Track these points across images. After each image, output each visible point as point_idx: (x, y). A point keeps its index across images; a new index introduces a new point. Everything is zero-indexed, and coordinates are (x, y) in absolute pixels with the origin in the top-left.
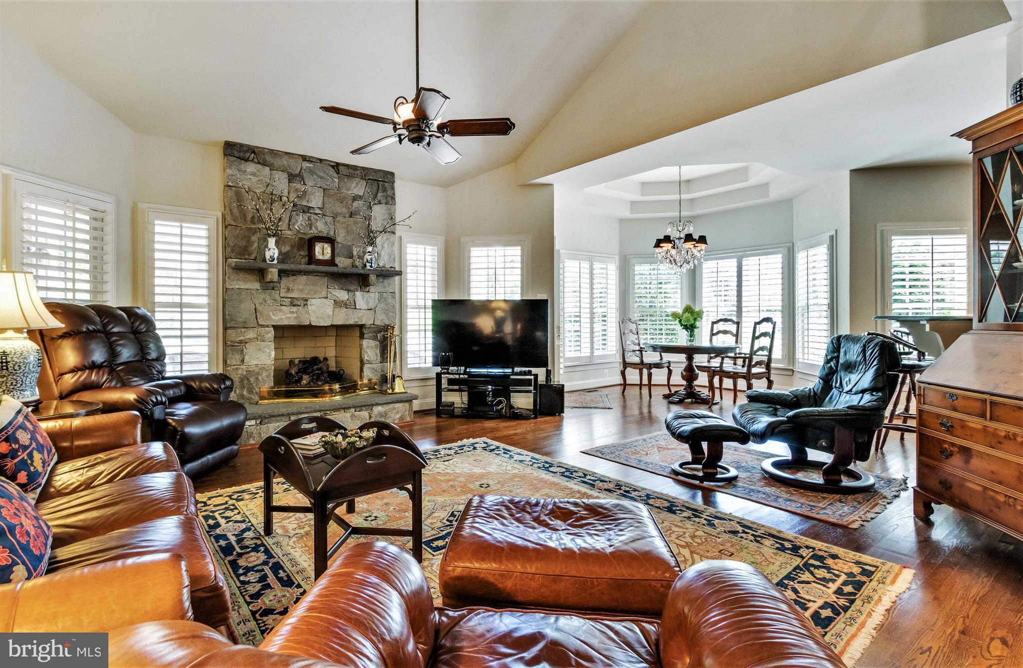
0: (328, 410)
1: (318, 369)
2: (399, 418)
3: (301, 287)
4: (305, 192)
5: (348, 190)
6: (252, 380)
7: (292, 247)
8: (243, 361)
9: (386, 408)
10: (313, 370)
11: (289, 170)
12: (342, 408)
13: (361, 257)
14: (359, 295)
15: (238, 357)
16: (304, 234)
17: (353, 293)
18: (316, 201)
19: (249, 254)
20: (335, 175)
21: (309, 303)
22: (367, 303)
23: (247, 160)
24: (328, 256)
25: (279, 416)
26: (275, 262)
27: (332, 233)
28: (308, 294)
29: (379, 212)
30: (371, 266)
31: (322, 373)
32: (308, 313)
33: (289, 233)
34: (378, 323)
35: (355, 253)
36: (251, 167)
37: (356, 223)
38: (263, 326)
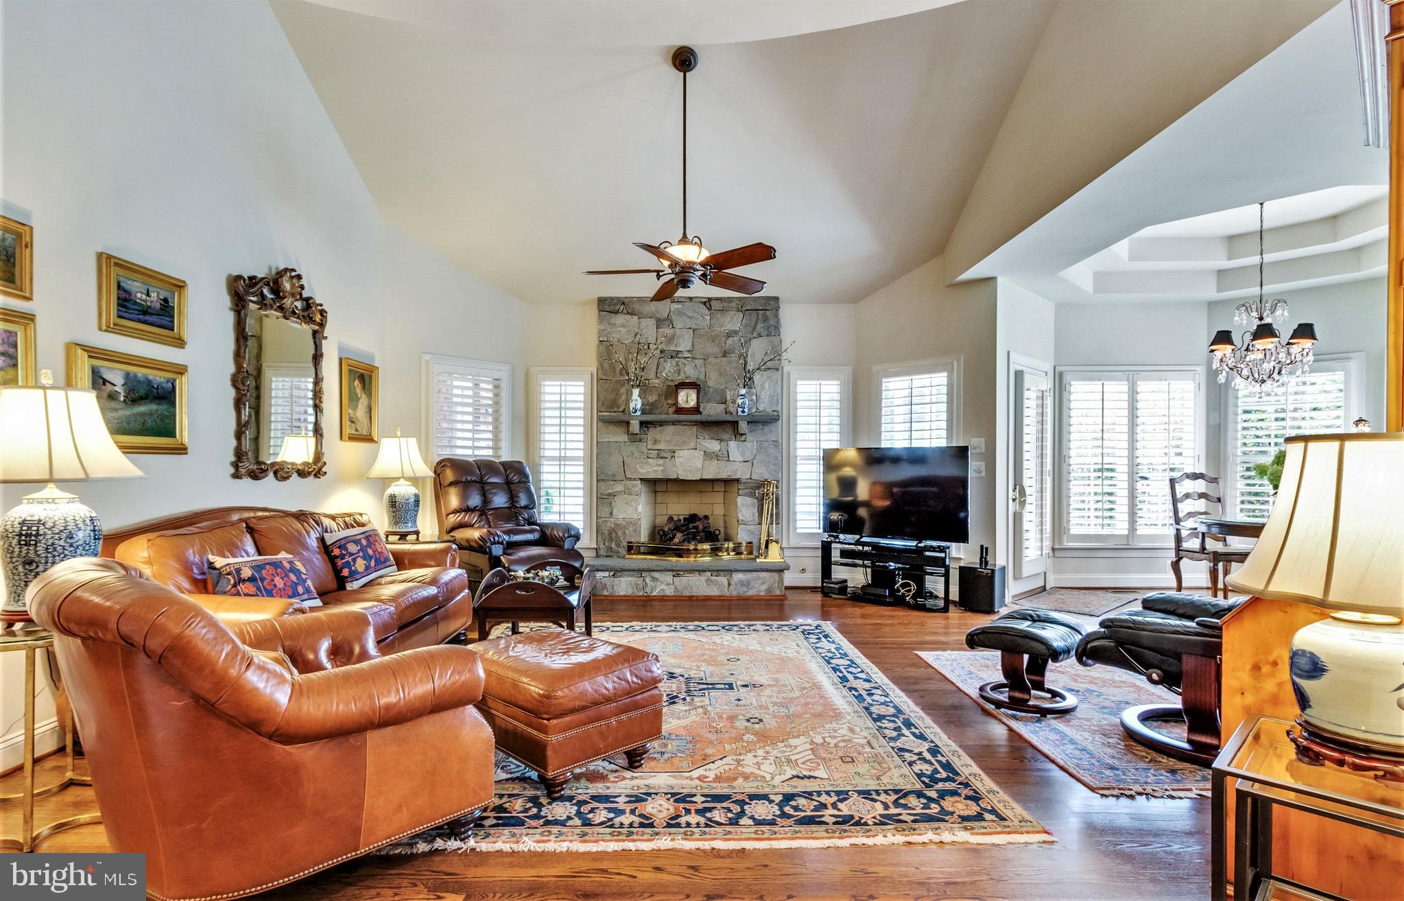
0: (682, 571)
1: (694, 528)
2: (766, 590)
3: (668, 438)
4: (673, 337)
5: (721, 326)
6: (620, 533)
7: (660, 396)
8: (611, 514)
9: (749, 576)
10: (688, 529)
11: (658, 316)
12: (697, 571)
13: (734, 402)
14: (733, 445)
15: (607, 509)
16: (672, 381)
17: (726, 443)
18: (684, 344)
19: (618, 407)
20: (707, 311)
21: (676, 455)
22: (743, 454)
23: (617, 312)
24: (692, 403)
25: (630, 570)
26: (638, 413)
27: (702, 377)
28: (675, 445)
29: (758, 349)
30: (743, 412)
31: (698, 532)
32: (674, 465)
33: (657, 381)
34: (755, 477)
35: (728, 397)
36: (620, 319)
37: (729, 363)
38: (630, 479)
